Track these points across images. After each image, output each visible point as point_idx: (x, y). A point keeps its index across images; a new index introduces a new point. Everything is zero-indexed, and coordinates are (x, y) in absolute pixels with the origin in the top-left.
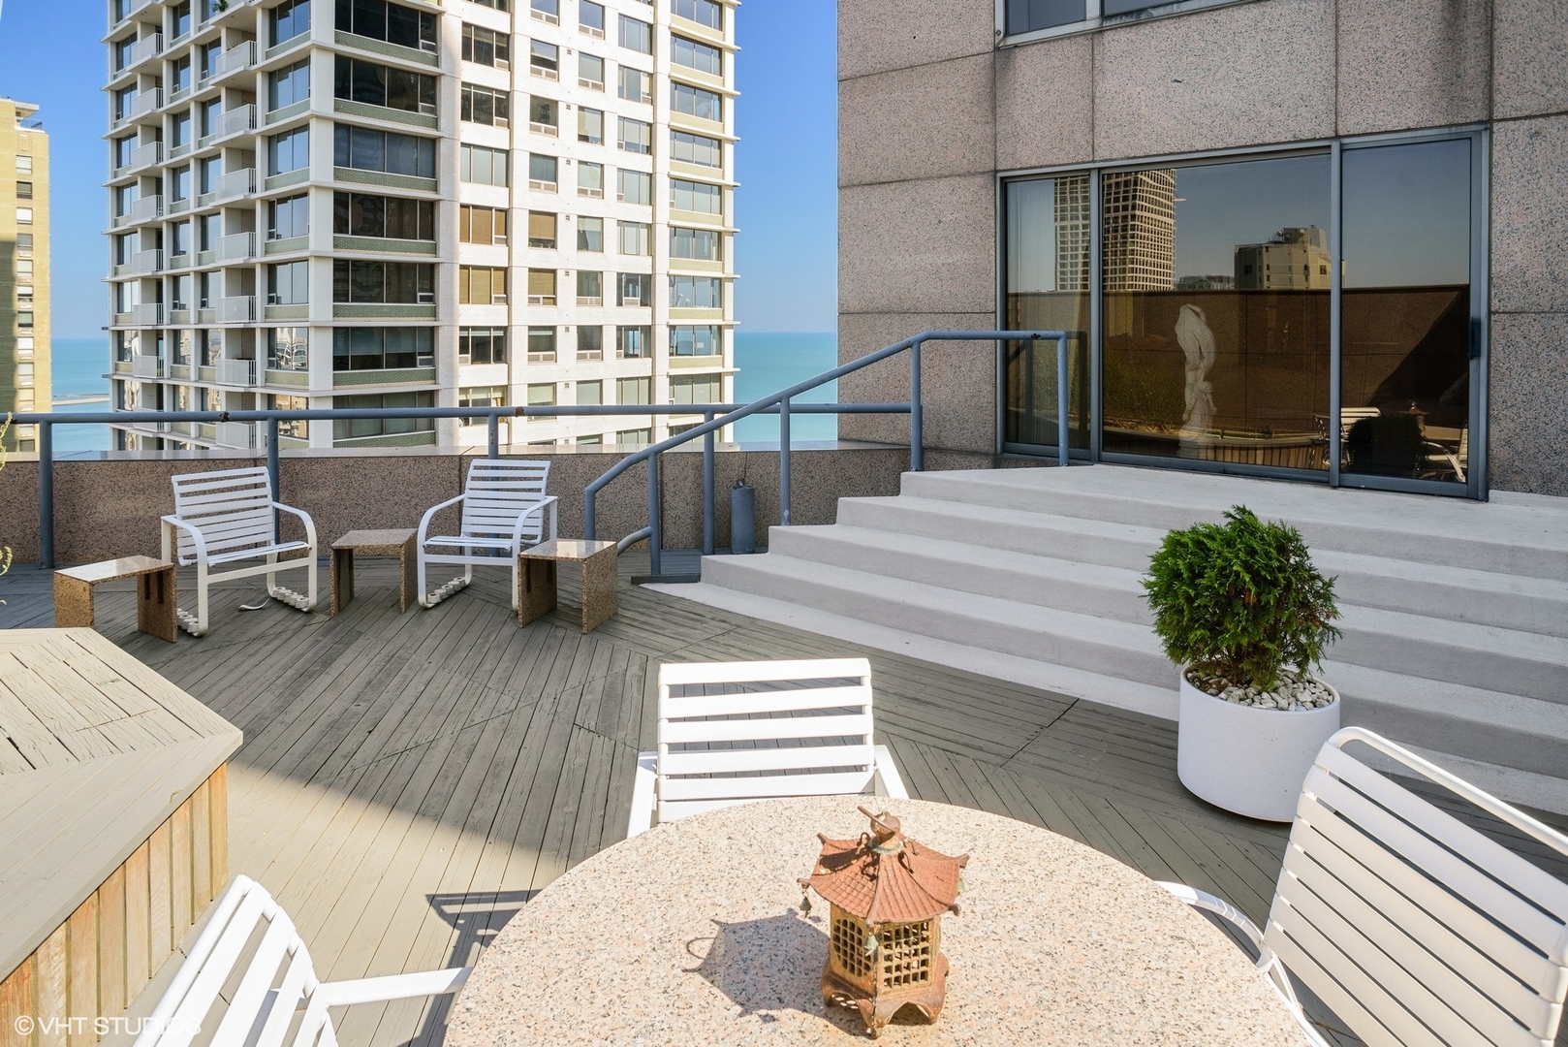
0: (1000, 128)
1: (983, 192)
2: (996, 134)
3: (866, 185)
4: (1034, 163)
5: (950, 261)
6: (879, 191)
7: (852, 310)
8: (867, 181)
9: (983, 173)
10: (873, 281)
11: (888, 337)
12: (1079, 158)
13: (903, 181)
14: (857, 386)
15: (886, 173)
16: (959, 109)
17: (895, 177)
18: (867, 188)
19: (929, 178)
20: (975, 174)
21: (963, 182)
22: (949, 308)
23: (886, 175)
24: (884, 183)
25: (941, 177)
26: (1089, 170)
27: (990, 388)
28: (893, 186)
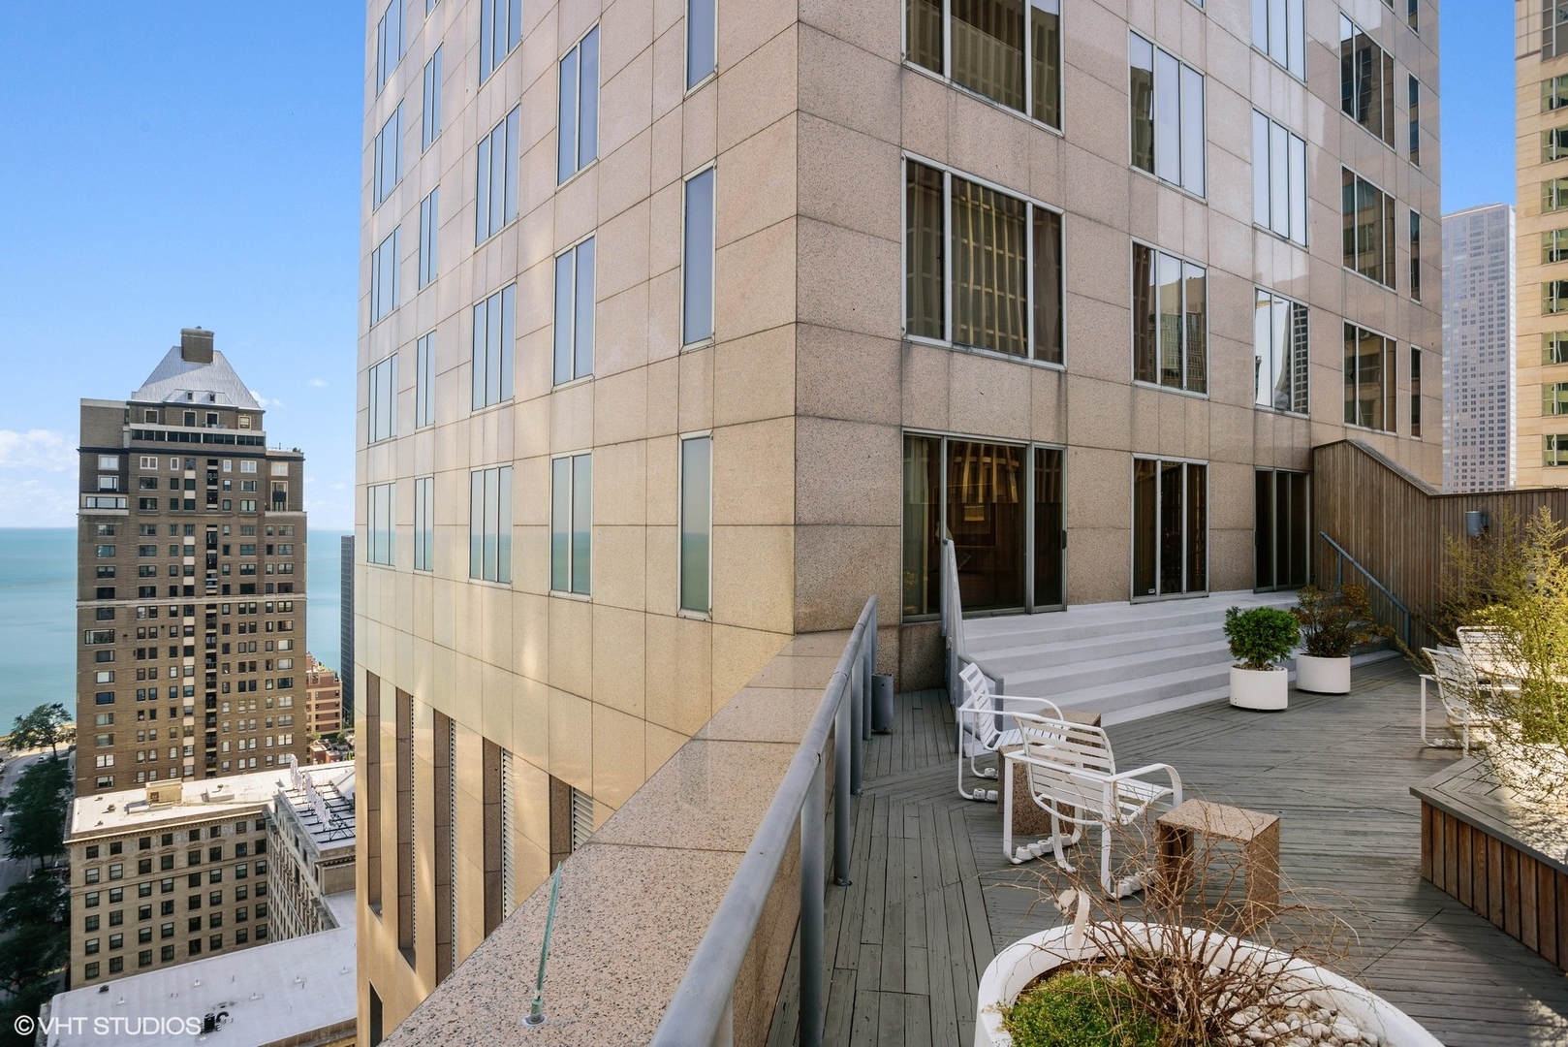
0: (904, 397)
1: (894, 439)
2: (901, 401)
3: (819, 417)
4: (921, 426)
5: (875, 487)
6: (829, 425)
7: (807, 522)
8: (820, 415)
9: (895, 426)
10: (824, 499)
11: (834, 545)
12: (942, 428)
13: (845, 420)
14: (811, 587)
15: (833, 411)
16: (881, 375)
17: (840, 416)
18: (819, 420)
19: (863, 422)
20: (890, 426)
21: (884, 430)
22: (874, 522)
23: (833, 412)
24: (832, 419)
25: (870, 423)
26: (943, 436)
27: (897, 579)
28: (839, 423)
